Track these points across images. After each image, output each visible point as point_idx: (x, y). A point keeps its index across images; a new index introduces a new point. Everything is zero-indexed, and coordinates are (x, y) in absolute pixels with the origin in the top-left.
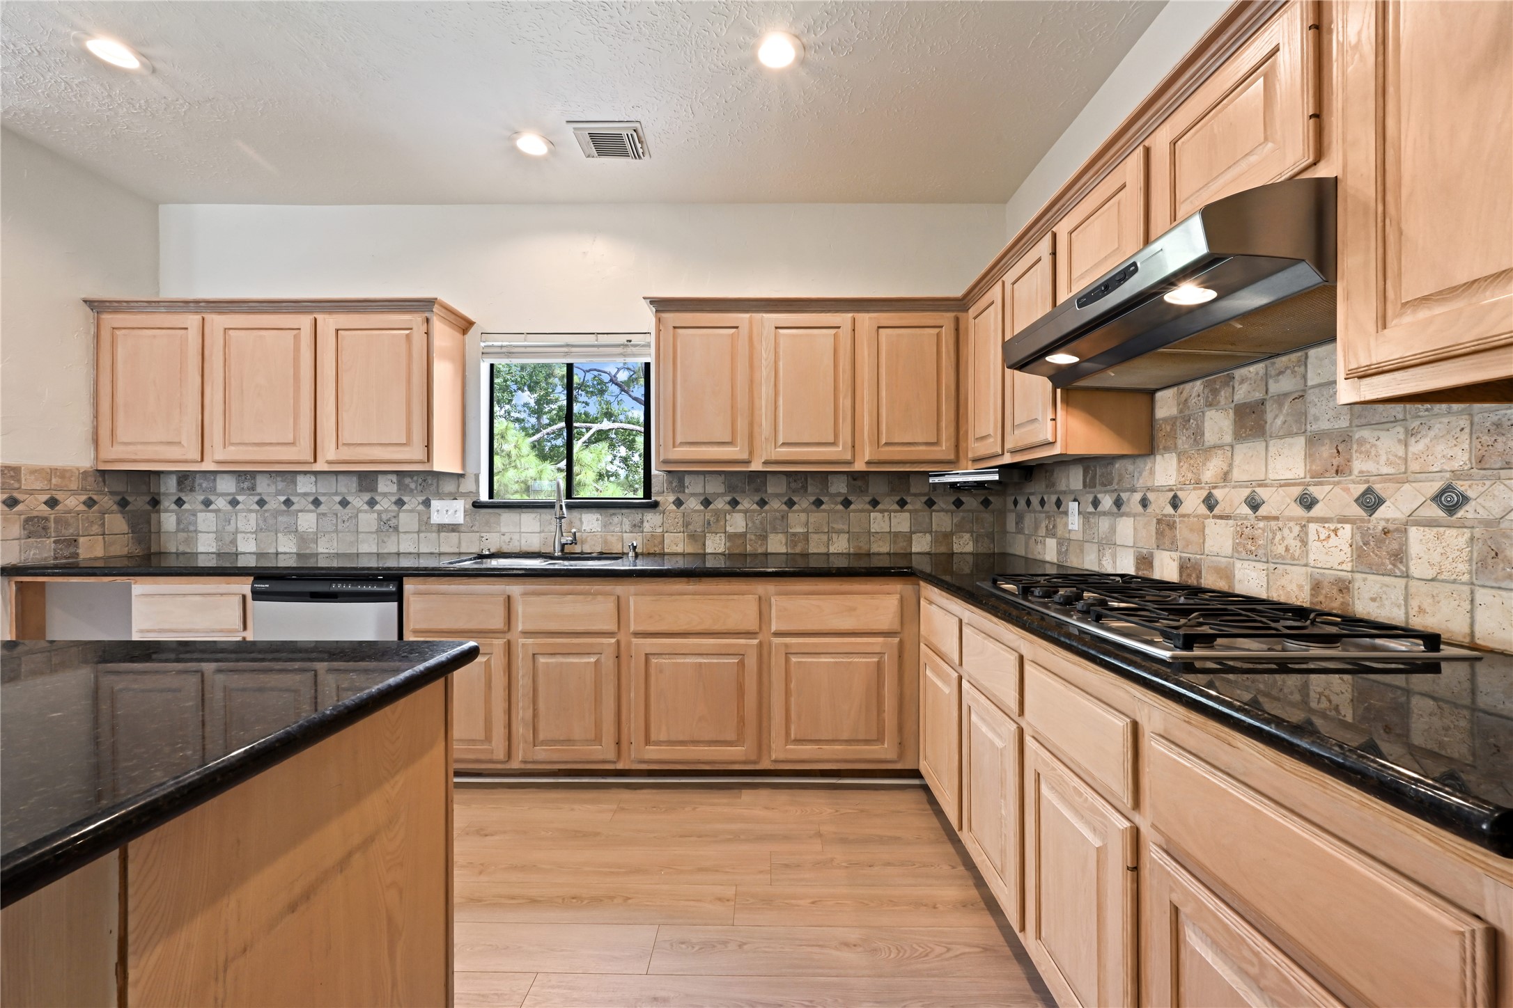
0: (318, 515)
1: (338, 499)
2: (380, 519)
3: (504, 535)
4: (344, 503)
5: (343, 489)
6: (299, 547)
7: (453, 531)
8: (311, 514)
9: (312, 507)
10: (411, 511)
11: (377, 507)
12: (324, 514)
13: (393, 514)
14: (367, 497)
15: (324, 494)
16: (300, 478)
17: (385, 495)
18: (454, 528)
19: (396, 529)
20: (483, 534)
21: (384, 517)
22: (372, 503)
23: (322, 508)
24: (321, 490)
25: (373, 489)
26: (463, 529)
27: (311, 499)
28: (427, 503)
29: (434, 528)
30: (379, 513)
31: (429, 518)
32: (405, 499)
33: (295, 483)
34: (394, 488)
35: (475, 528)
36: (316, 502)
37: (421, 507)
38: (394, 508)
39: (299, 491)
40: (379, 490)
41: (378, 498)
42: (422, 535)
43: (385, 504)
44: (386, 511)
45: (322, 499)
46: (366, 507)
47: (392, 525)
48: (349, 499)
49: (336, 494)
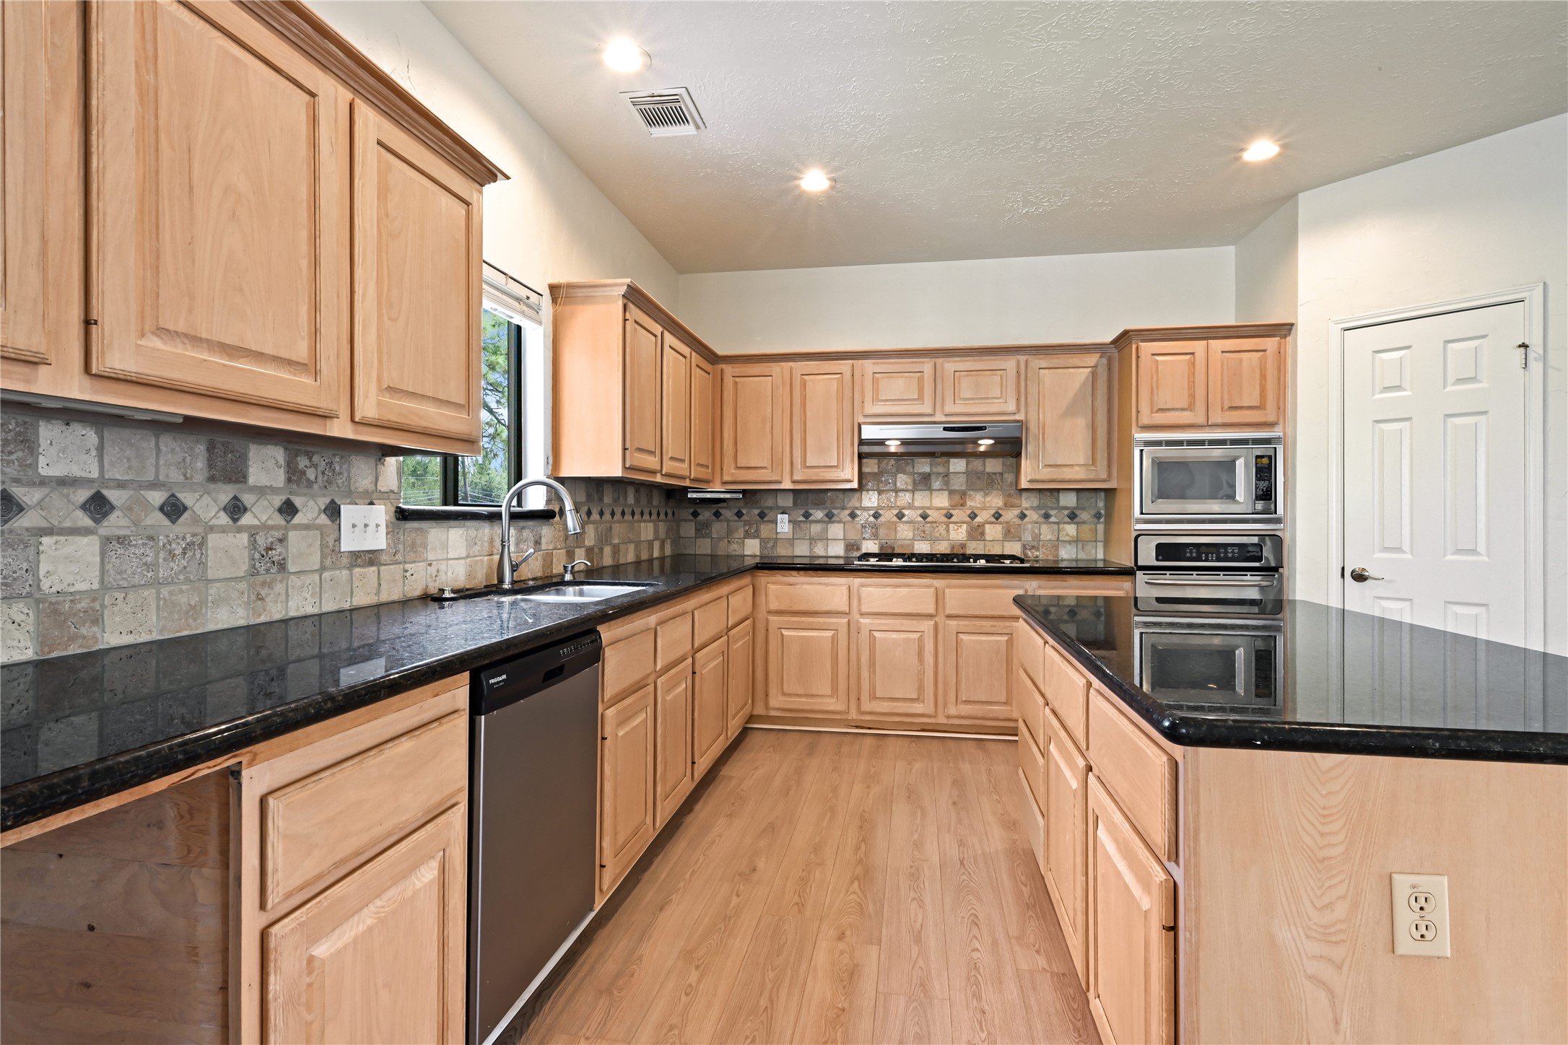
0: (107, 540)
1: (157, 497)
2: (253, 544)
3: (430, 565)
4: (173, 509)
5: (175, 476)
6: (42, 639)
7: (371, 563)
8: (84, 540)
9: (85, 520)
10: (307, 527)
11: (247, 520)
12: (121, 540)
13: (278, 534)
14: (225, 494)
15: (121, 485)
16: (48, 433)
17: (261, 491)
18: (369, 558)
19: (282, 566)
20: (408, 566)
21: (262, 541)
22: (236, 509)
23: (116, 523)
24: (116, 474)
25: (237, 475)
26: (384, 558)
27: (83, 495)
28: (333, 511)
29: (345, 561)
30: (253, 532)
31: (338, 540)
32: (298, 501)
33: (29, 444)
34: (279, 478)
35: (399, 557)
36: (98, 506)
37: (324, 519)
38: (279, 520)
39: (44, 471)
40: (252, 480)
41: (247, 499)
42: (326, 575)
43: (261, 513)
44: (265, 527)
45: (112, 495)
46: (224, 519)
47: (275, 559)
48: (187, 498)
49: (154, 485)
